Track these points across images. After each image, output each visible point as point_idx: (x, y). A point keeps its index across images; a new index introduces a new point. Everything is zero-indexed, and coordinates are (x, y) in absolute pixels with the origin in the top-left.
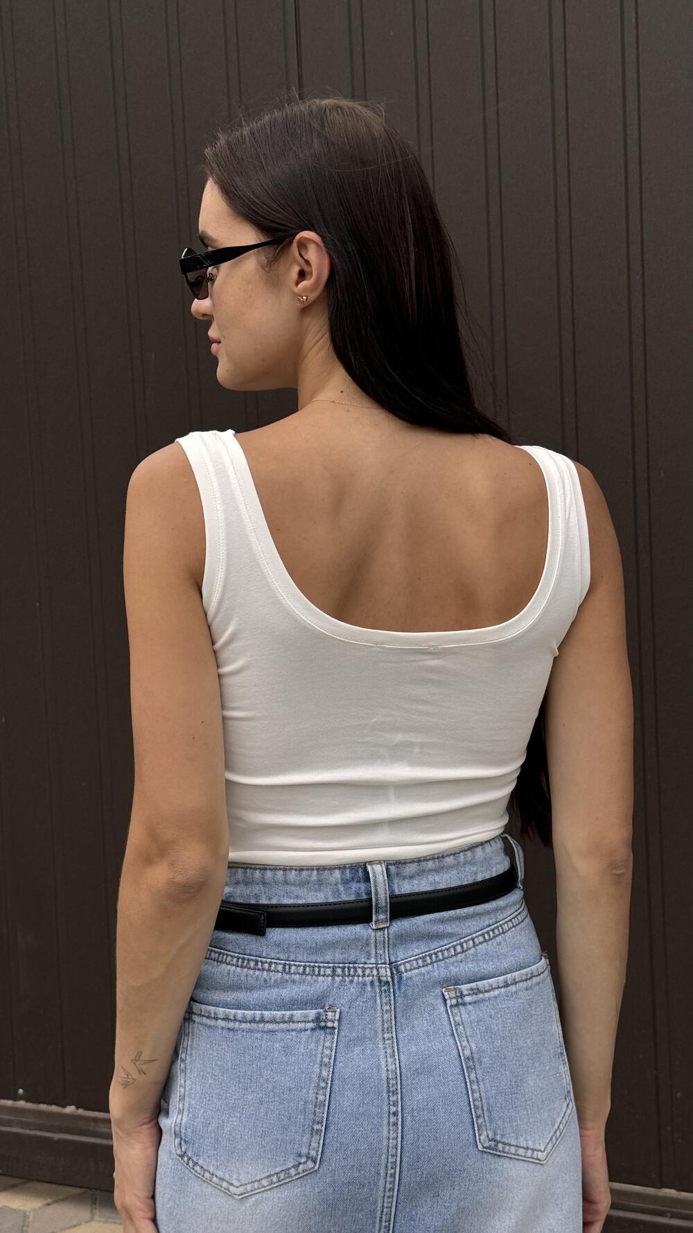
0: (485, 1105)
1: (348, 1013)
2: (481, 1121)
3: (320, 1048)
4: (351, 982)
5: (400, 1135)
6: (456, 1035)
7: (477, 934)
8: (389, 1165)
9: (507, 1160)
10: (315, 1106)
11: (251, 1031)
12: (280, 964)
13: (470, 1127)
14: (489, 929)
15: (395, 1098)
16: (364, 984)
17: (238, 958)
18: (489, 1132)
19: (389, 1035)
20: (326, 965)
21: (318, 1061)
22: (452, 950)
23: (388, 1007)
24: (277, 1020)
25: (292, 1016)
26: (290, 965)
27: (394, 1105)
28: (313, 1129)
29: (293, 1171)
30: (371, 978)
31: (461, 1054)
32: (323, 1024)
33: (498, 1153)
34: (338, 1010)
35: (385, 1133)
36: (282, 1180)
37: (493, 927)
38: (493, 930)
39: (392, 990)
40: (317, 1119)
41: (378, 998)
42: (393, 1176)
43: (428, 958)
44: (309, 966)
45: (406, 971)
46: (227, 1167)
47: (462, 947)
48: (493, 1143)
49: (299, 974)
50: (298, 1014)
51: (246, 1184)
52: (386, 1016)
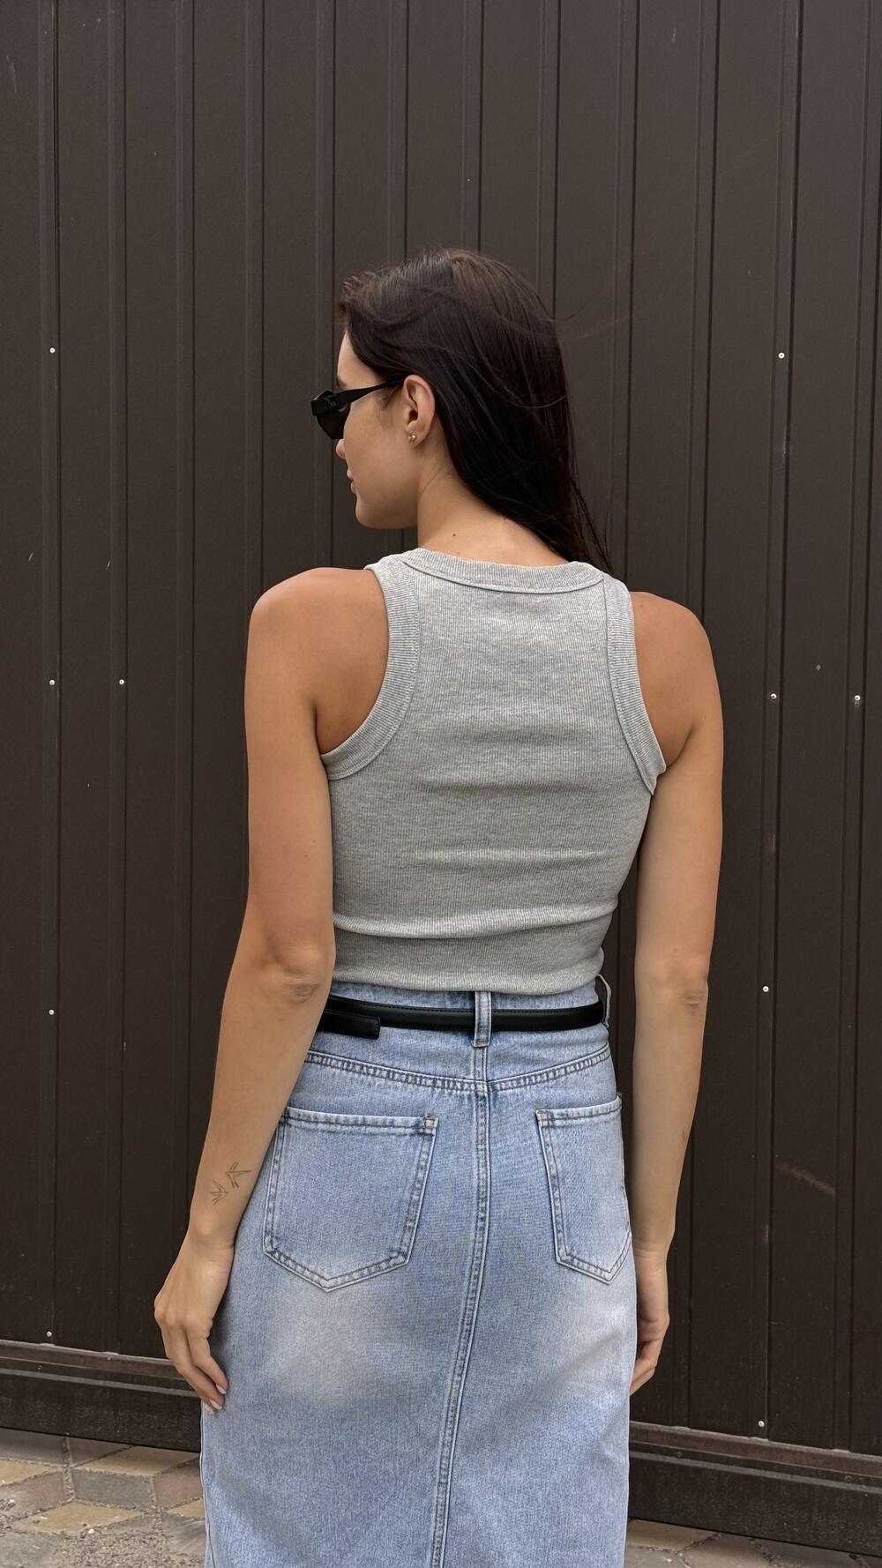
0: (565, 1221)
1: (445, 1122)
2: (561, 1235)
3: (418, 1152)
4: (450, 1094)
5: (486, 1239)
6: (544, 1154)
7: (568, 1064)
8: (474, 1266)
9: (580, 1275)
10: (409, 1205)
11: (352, 1133)
12: (384, 1070)
13: (550, 1239)
14: (580, 1061)
15: (484, 1205)
16: (462, 1097)
18: (567, 1247)
19: (483, 1147)
20: (427, 1076)
21: (416, 1163)
22: (545, 1075)
23: (483, 1121)
24: (379, 1124)
25: (393, 1121)
27: (482, 1211)
28: (406, 1226)
29: (384, 1265)
30: (468, 1092)
31: (548, 1170)
32: (421, 1131)
33: (573, 1268)
34: (437, 1119)
36: (372, 1273)
37: (583, 1059)
38: (583, 1062)
39: (487, 1105)
40: (410, 1217)
41: (474, 1111)
42: (477, 1277)
43: (522, 1081)
44: (412, 1075)
45: (502, 1089)
46: (320, 1260)
47: (555, 1074)
48: (569, 1257)
49: (401, 1081)
50: (399, 1120)
51: (336, 1278)
52: (481, 1129)
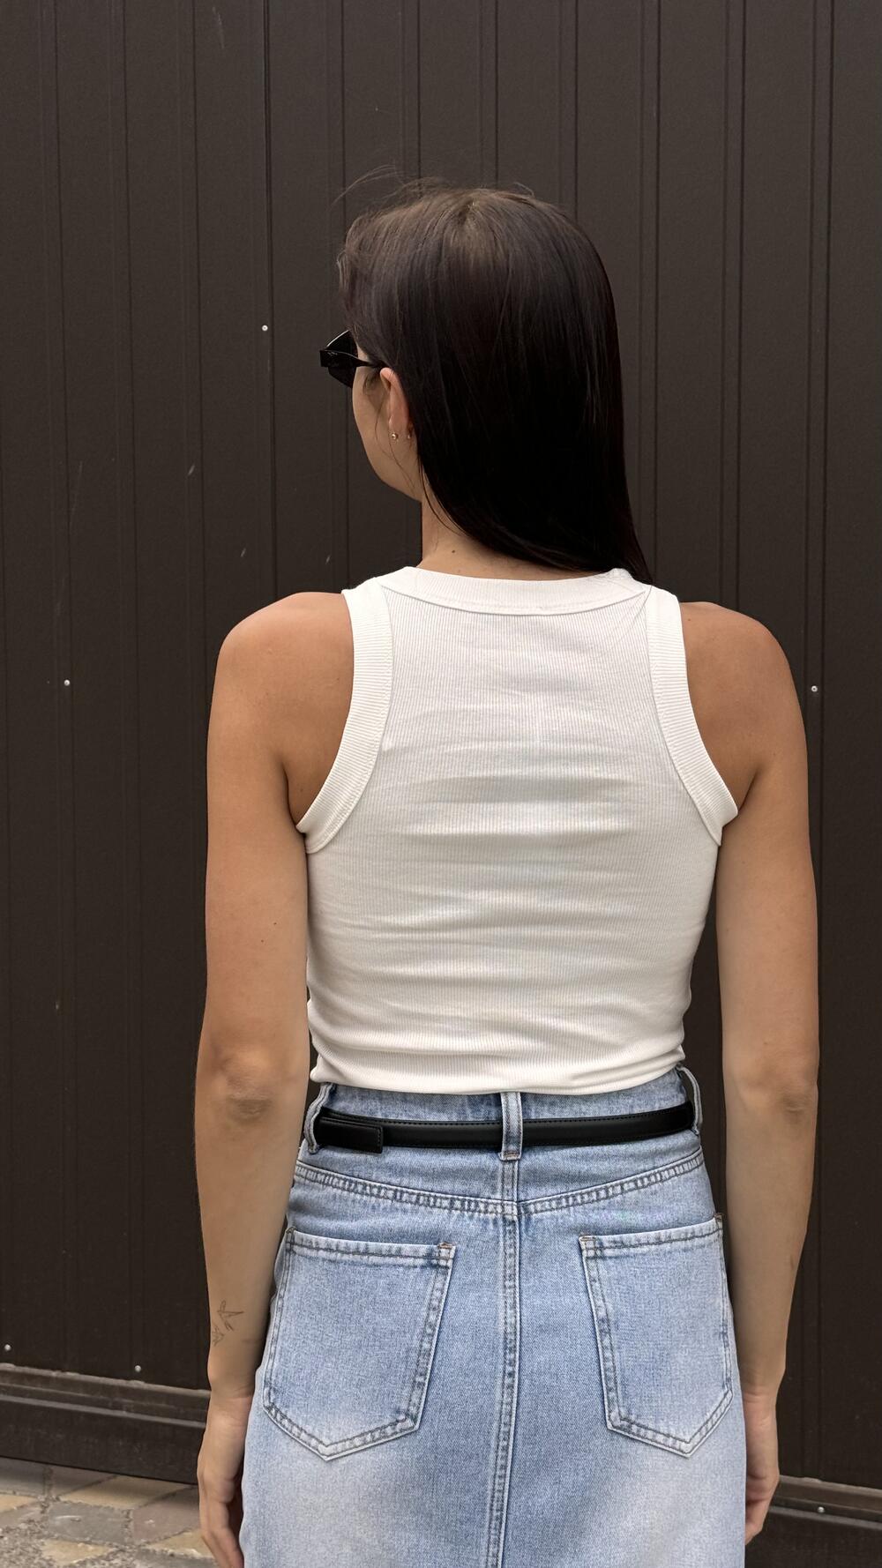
0: (620, 1378)
1: (464, 1252)
2: (612, 1394)
3: (430, 1289)
4: (471, 1218)
5: (515, 1400)
6: (590, 1291)
7: (628, 1179)
8: (501, 1435)
9: (642, 1446)
10: (419, 1355)
11: (353, 1263)
12: (391, 1189)
13: (598, 1400)
14: (644, 1174)
15: (512, 1356)
16: (486, 1222)
17: (345, 1180)
18: (622, 1410)
19: (512, 1283)
20: (443, 1195)
21: (426, 1303)
22: (594, 1194)
23: (512, 1250)
24: (384, 1253)
25: (400, 1250)
26: (402, 1192)
27: (510, 1364)
28: (415, 1381)
29: (389, 1430)
30: (494, 1215)
31: (594, 1314)
32: (435, 1262)
33: (631, 1436)
34: (454, 1247)
35: (498, 1397)
36: (376, 1439)
37: (648, 1173)
38: (648, 1177)
39: (518, 1232)
40: (420, 1370)
41: (501, 1239)
42: (506, 1449)
43: (564, 1200)
44: (424, 1195)
45: (536, 1212)
46: (317, 1420)
47: (607, 1192)
48: (625, 1423)
49: (411, 1203)
50: (407, 1248)
51: (336, 1443)
52: (509, 1261)
